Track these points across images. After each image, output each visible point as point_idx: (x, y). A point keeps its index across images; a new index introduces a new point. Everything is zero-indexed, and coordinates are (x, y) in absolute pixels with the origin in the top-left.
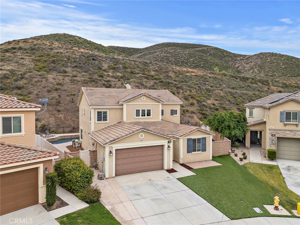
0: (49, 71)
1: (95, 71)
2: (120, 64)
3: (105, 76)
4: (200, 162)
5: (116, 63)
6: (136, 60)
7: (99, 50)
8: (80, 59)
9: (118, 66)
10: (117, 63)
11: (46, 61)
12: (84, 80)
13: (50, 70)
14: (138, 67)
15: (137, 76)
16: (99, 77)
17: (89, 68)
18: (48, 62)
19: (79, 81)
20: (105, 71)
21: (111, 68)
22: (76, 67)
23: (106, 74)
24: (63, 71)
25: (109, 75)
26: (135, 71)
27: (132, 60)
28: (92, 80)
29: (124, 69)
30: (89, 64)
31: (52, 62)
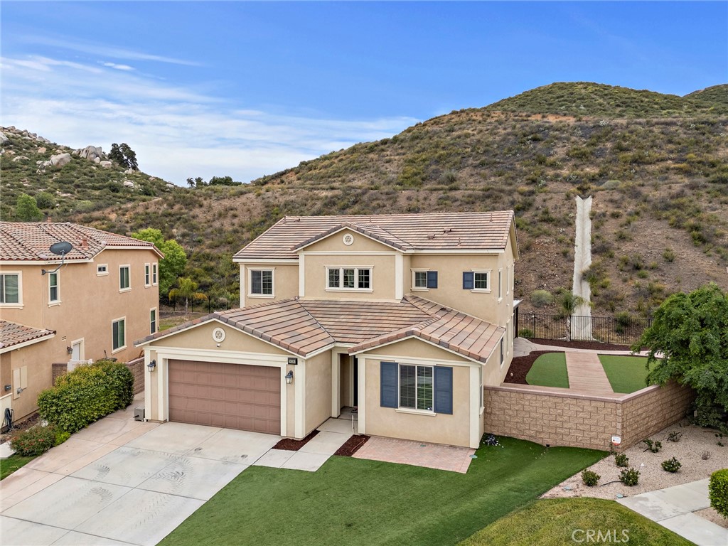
0: (421, 181)
1: (524, 169)
2: (607, 140)
3: (545, 179)
4: (424, 444)
5: (594, 140)
6: (675, 120)
7: (627, 107)
8: (502, 143)
9: (601, 146)
10: (599, 137)
11: (424, 160)
12: (470, 196)
13: (423, 179)
14: (670, 142)
15: (651, 168)
16: (527, 184)
17: (512, 164)
18: (427, 163)
19: (456, 201)
20: (553, 165)
21: (573, 157)
22: (482, 164)
23: (551, 172)
24: (448, 177)
25: (557, 176)
26: (649, 156)
27: (657, 123)
28: (487, 193)
29: (615, 153)
30: (515, 155)
31: (436, 161)
